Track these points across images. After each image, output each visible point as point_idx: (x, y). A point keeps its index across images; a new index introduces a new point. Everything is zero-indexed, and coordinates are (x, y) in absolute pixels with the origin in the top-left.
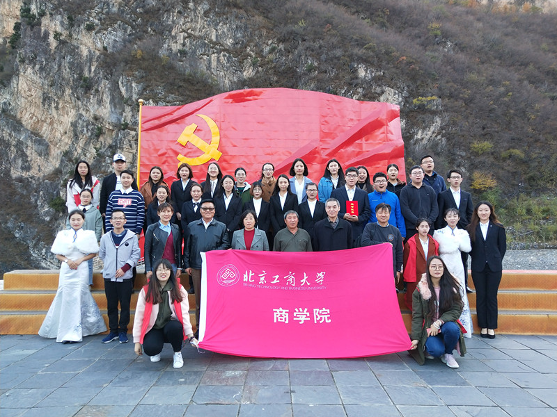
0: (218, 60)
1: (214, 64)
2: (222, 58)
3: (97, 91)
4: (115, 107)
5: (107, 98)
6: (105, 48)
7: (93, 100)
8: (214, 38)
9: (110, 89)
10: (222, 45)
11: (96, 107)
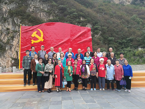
0: (43, 14)
1: (42, 15)
2: (44, 14)
3: (8, 21)
4: (13, 26)
5: (11, 23)
6: (10, 9)
7: (7, 24)
8: (42, 8)
9: (11, 21)
10: (44, 10)
11: (8, 26)
